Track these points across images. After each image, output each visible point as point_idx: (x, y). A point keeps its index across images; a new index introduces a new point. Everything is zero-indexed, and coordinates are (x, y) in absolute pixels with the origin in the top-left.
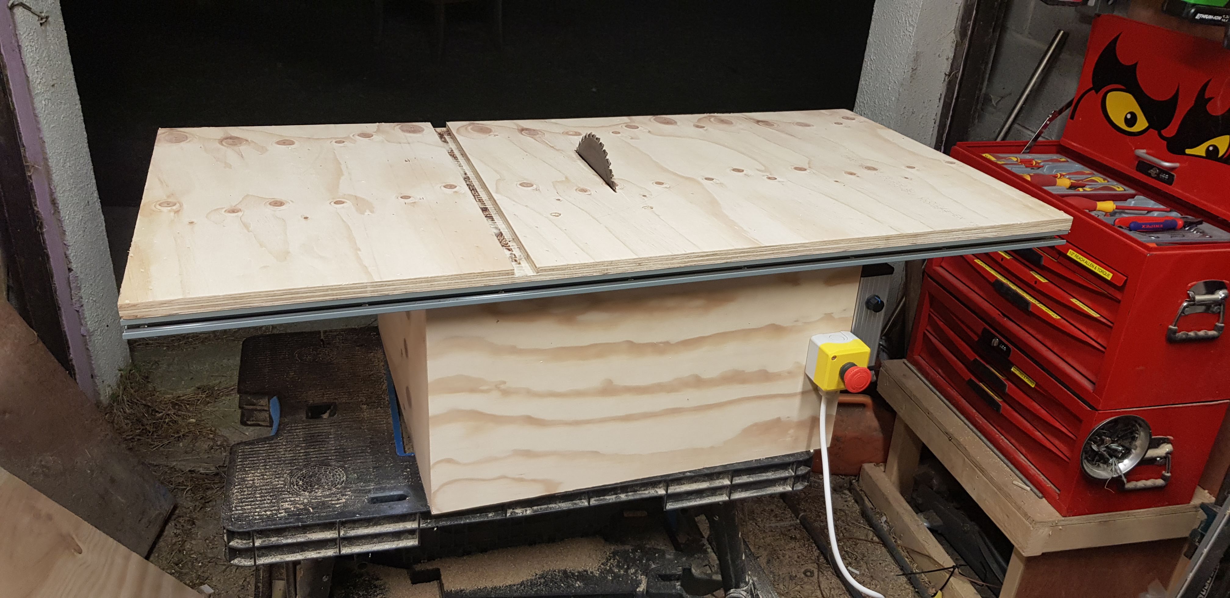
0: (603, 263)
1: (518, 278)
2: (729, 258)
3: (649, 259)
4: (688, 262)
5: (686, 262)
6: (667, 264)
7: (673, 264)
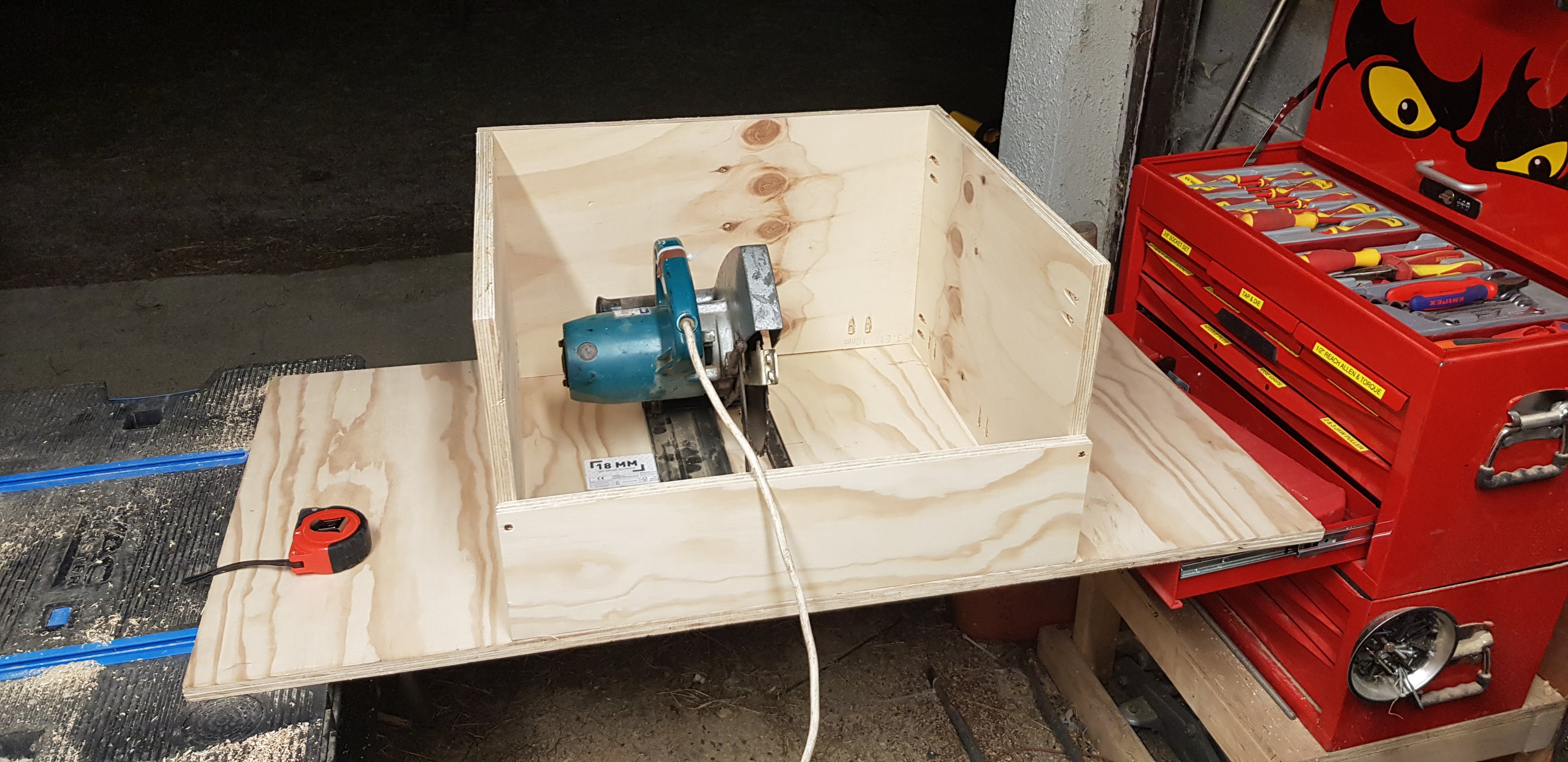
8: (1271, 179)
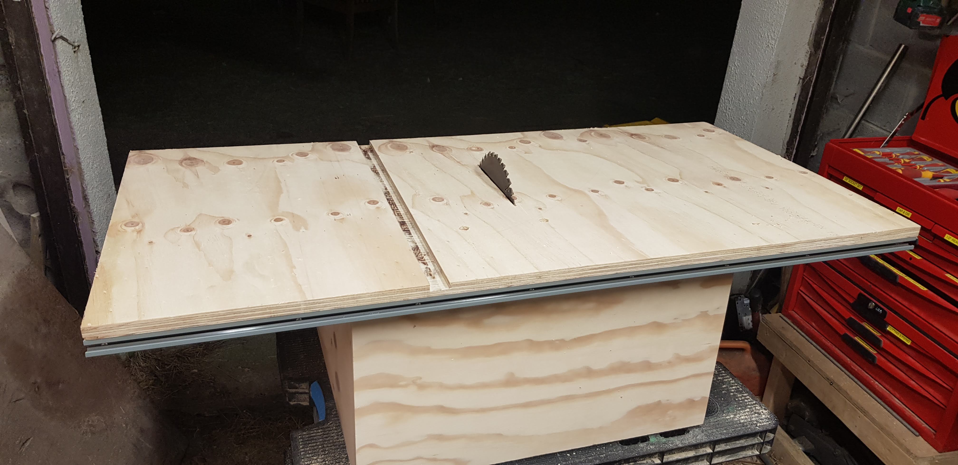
0: (507, 278)
1: (433, 293)
2: (619, 270)
3: (548, 273)
4: (583, 274)
5: (580, 274)
6: (564, 276)
7: (569, 276)
8: (898, 154)
